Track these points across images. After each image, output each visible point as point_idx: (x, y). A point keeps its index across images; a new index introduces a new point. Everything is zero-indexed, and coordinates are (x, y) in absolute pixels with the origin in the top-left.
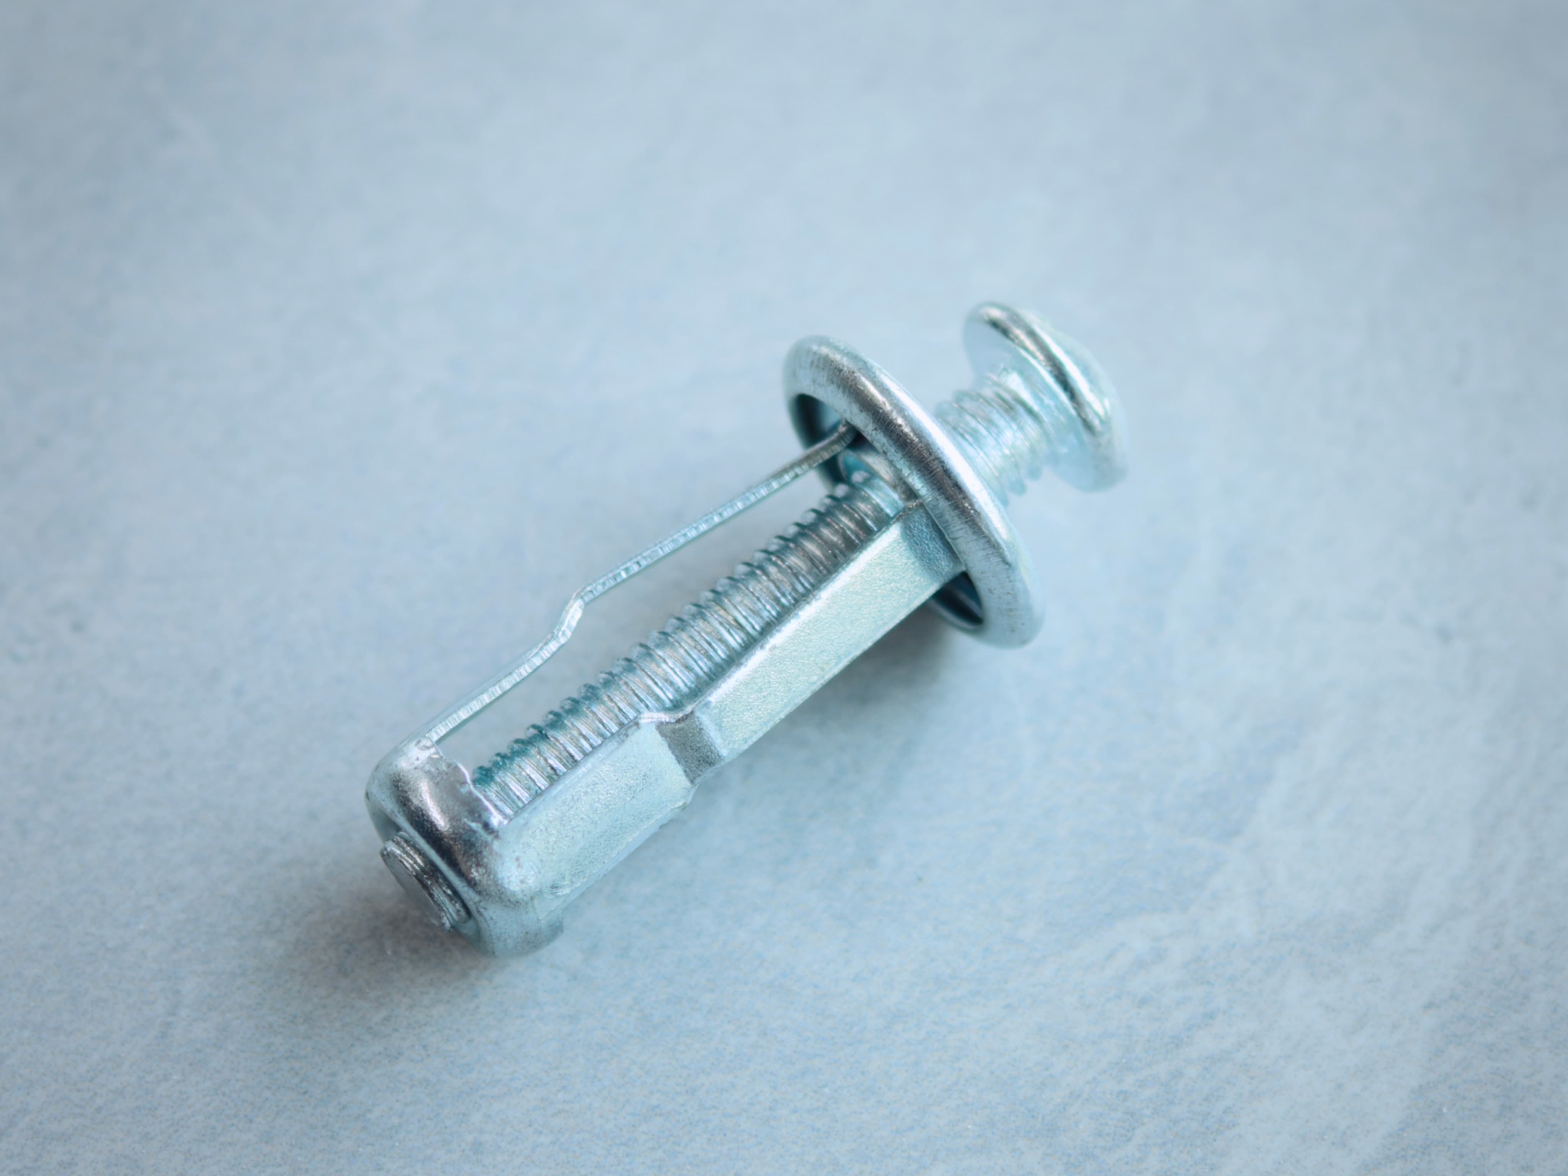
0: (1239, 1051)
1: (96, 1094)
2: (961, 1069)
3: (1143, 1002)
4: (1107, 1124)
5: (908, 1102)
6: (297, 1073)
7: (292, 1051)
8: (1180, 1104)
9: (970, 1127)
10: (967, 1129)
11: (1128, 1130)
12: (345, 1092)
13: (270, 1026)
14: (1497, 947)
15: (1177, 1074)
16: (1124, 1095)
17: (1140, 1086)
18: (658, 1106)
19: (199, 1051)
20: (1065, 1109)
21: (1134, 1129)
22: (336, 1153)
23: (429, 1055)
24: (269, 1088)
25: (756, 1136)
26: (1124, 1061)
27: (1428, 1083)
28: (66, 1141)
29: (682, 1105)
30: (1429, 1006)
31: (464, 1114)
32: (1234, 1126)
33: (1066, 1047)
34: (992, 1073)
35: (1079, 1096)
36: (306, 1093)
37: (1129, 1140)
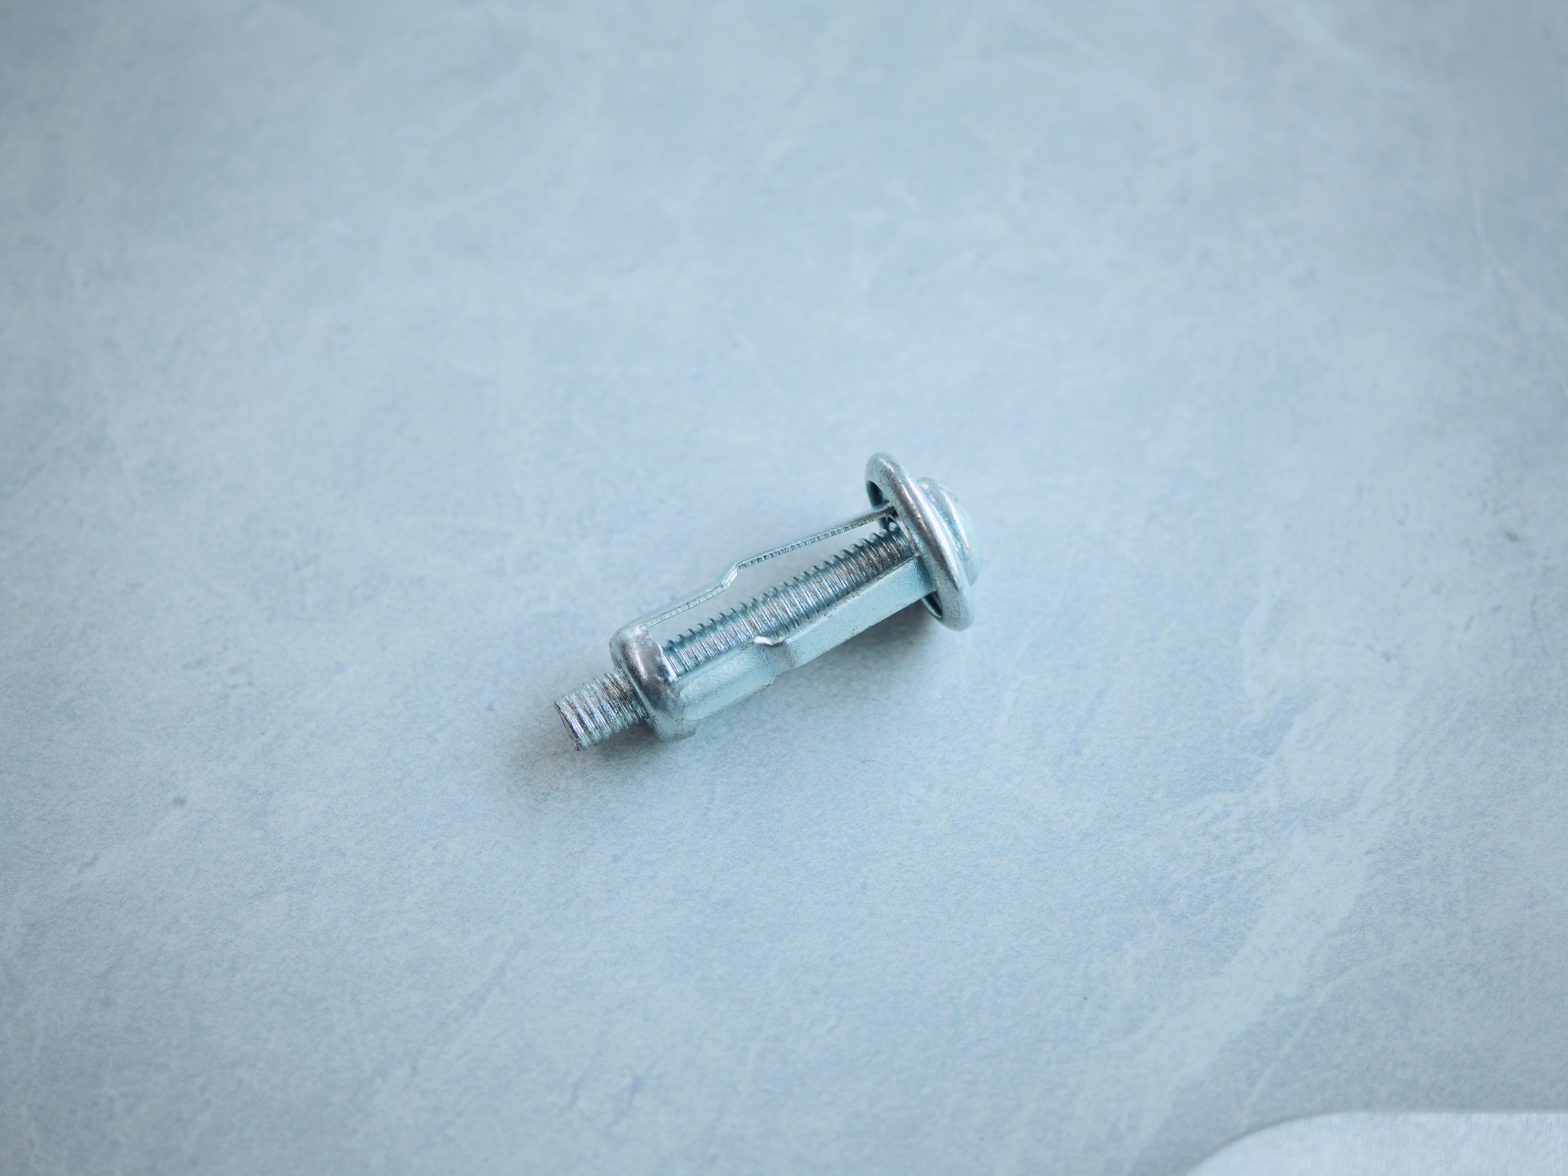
0: (1266, 868)
1: (669, 842)
2: (1119, 866)
3: (1217, 838)
4: (1194, 901)
5: (1090, 881)
6: (773, 839)
7: (771, 828)
8: (1234, 893)
9: (1122, 896)
10: (1121, 898)
11: (1205, 905)
12: (797, 851)
13: (761, 813)
14: (1406, 824)
15: (1233, 878)
16: (1205, 886)
17: (1213, 882)
18: (959, 872)
19: (723, 824)
20: (1172, 891)
21: (1208, 905)
22: (790, 883)
23: (841, 836)
24: (757, 846)
25: (1009, 892)
26: (1205, 868)
27: (1365, 893)
28: (652, 865)
29: (972, 872)
30: (1368, 852)
31: (858, 868)
32: (1261, 907)
33: (1175, 858)
34: (1135, 869)
35: (1180, 885)
36: (777, 850)
37: (1206, 910)
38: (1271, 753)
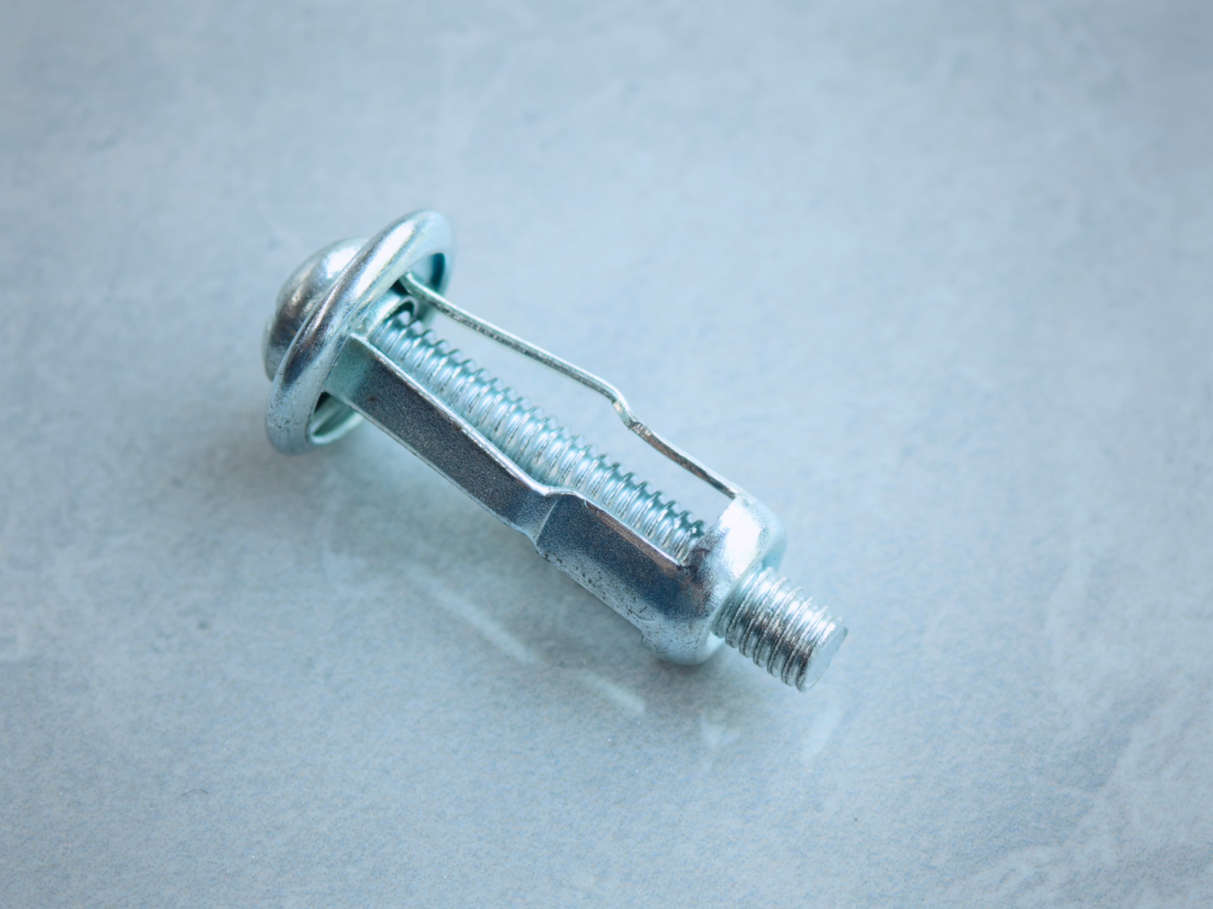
38: (1102, 784)
